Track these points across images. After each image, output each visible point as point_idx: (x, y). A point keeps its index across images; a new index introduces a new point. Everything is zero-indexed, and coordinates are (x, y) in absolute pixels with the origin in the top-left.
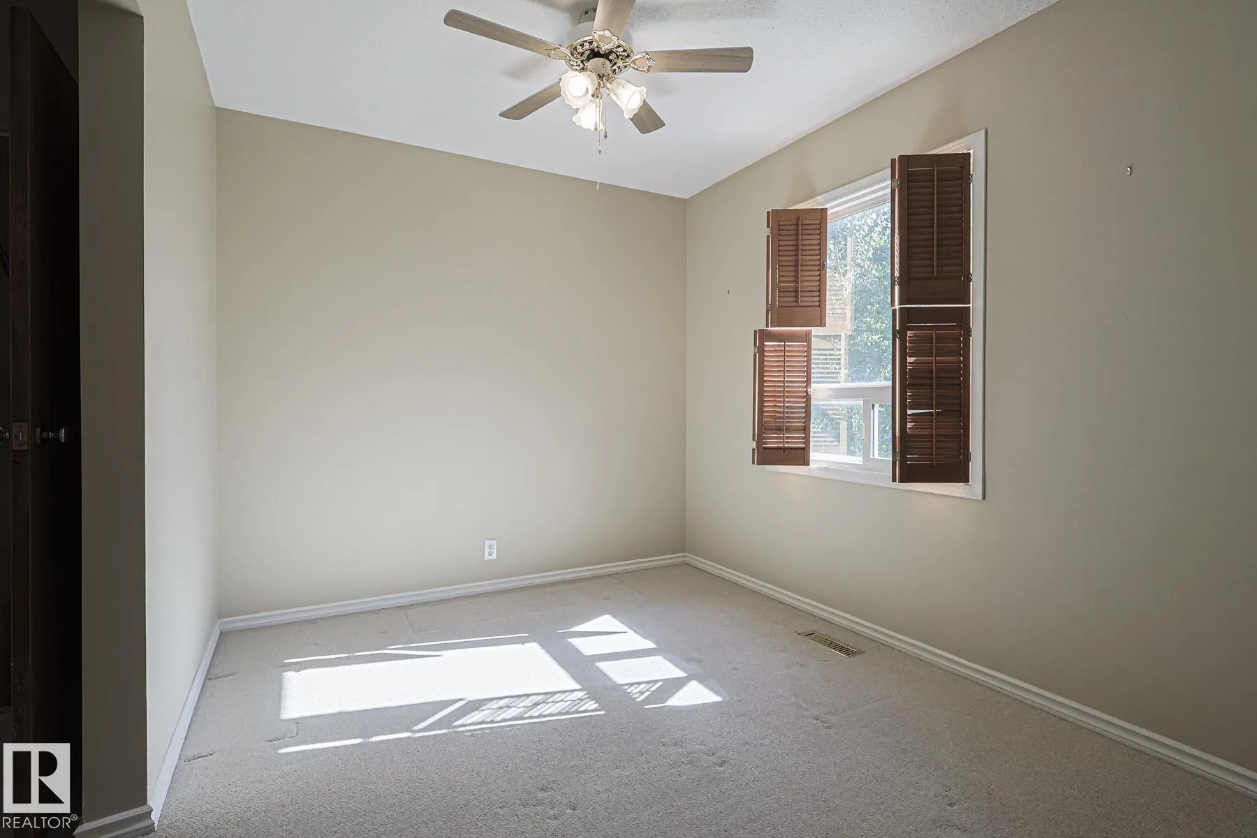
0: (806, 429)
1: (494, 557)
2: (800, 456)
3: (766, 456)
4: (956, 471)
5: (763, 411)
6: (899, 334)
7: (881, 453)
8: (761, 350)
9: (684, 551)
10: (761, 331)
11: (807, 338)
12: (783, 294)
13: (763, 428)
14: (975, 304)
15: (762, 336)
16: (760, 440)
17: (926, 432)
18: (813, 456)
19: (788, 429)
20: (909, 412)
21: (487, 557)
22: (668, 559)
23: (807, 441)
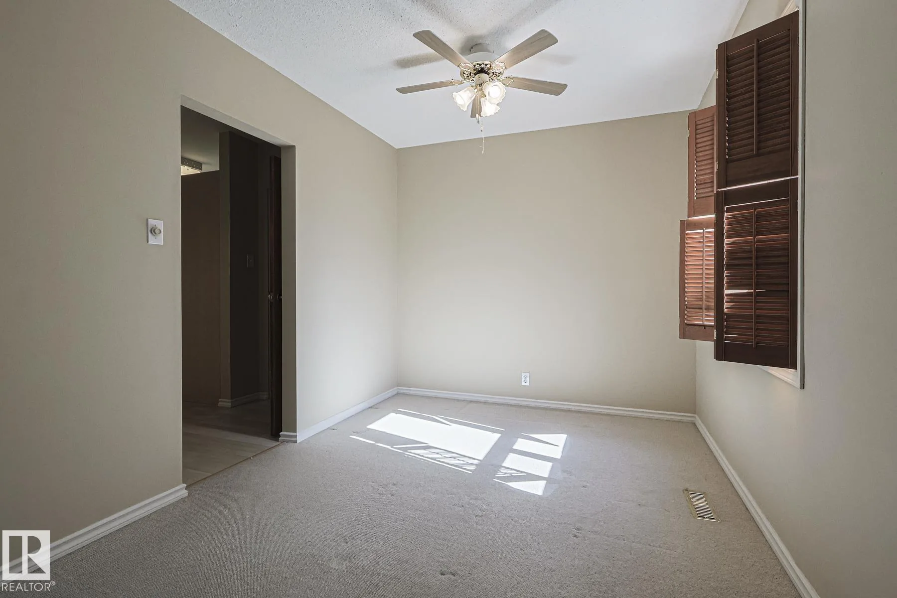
1: (527, 384)
3: (689, 330)
5: (685, 292)
8: (683, 238)
9: (695, 413)
10: (684, 221)
12: (700, 187)
13: (686, 307)
14: (804, 174)
15: (685, 226)
16: (682, 317)
17: (746, 313)
20: (726, 292)
21: (523, 383)
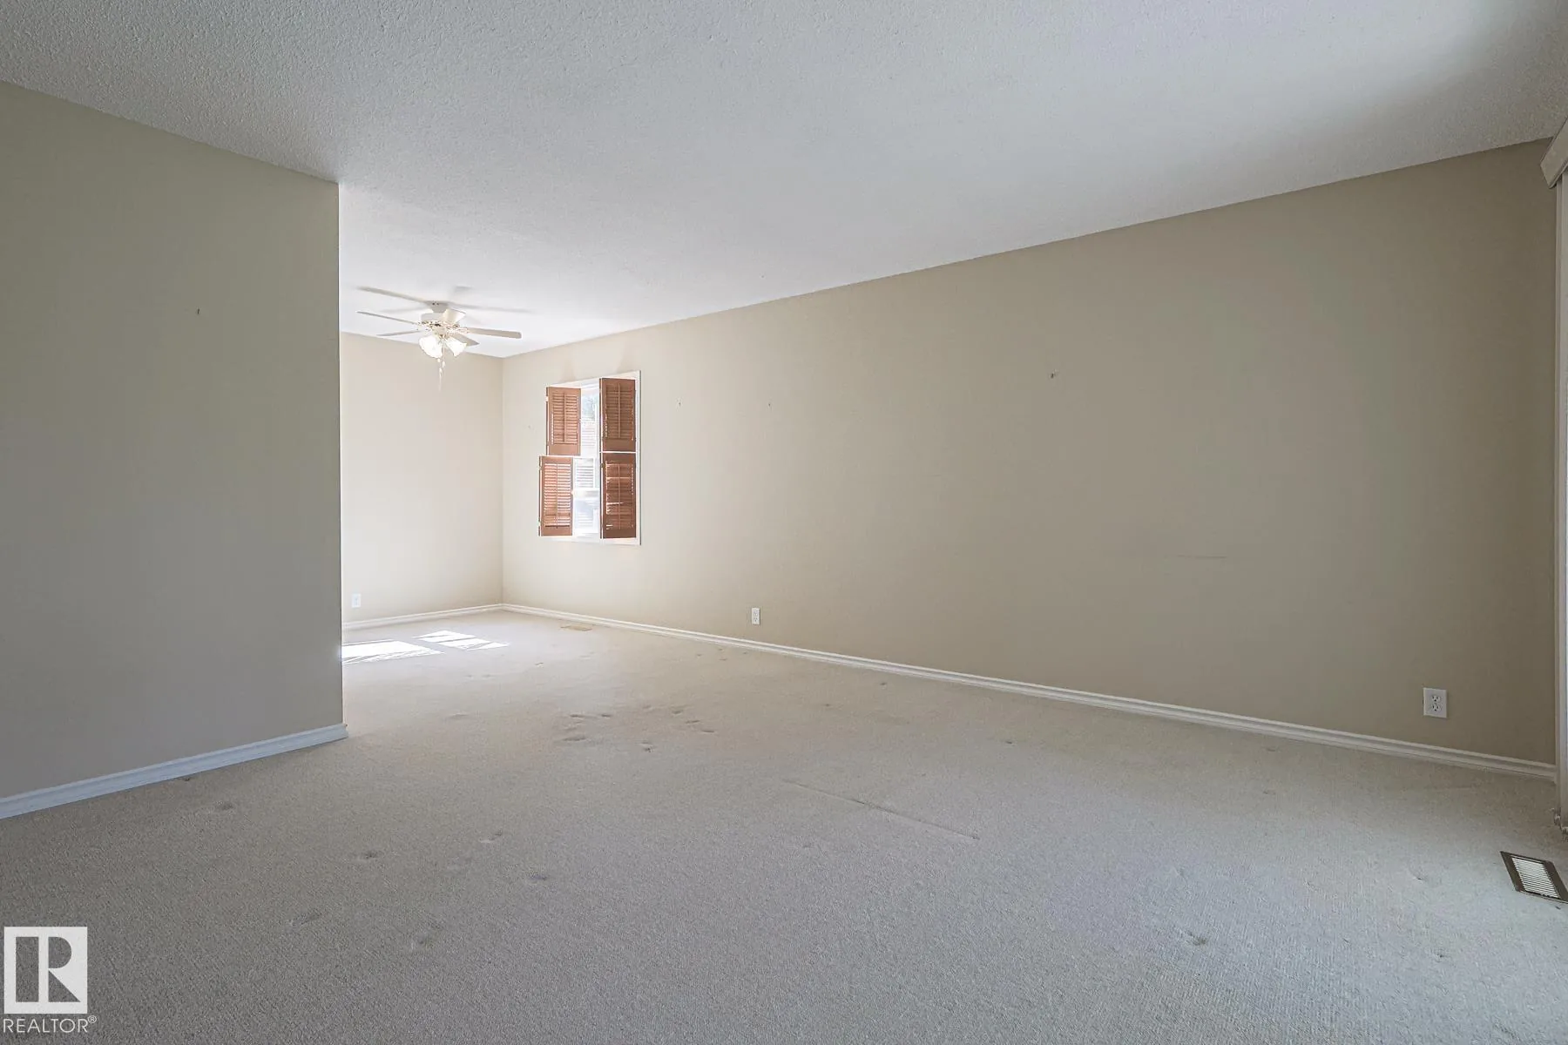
0: (570, 515)
2: (566, 530)
3: (548, 530)
4: (630, 533)
5: (544, 504)
6: (603, 466)
7: (596, 528)
8: (543, 468)
9: (502, 602)
10: (543, 457)
11: (570, 462)
12: (555, 436)
13: (543, 516)
14: (637, 452)
15: (544, 460)
16: (542, 521)
17: (616, 513)
18: (575, 530)
19: (560, 515)
20: (607, 504)
22: (493, 607)
23: (571, 522)
